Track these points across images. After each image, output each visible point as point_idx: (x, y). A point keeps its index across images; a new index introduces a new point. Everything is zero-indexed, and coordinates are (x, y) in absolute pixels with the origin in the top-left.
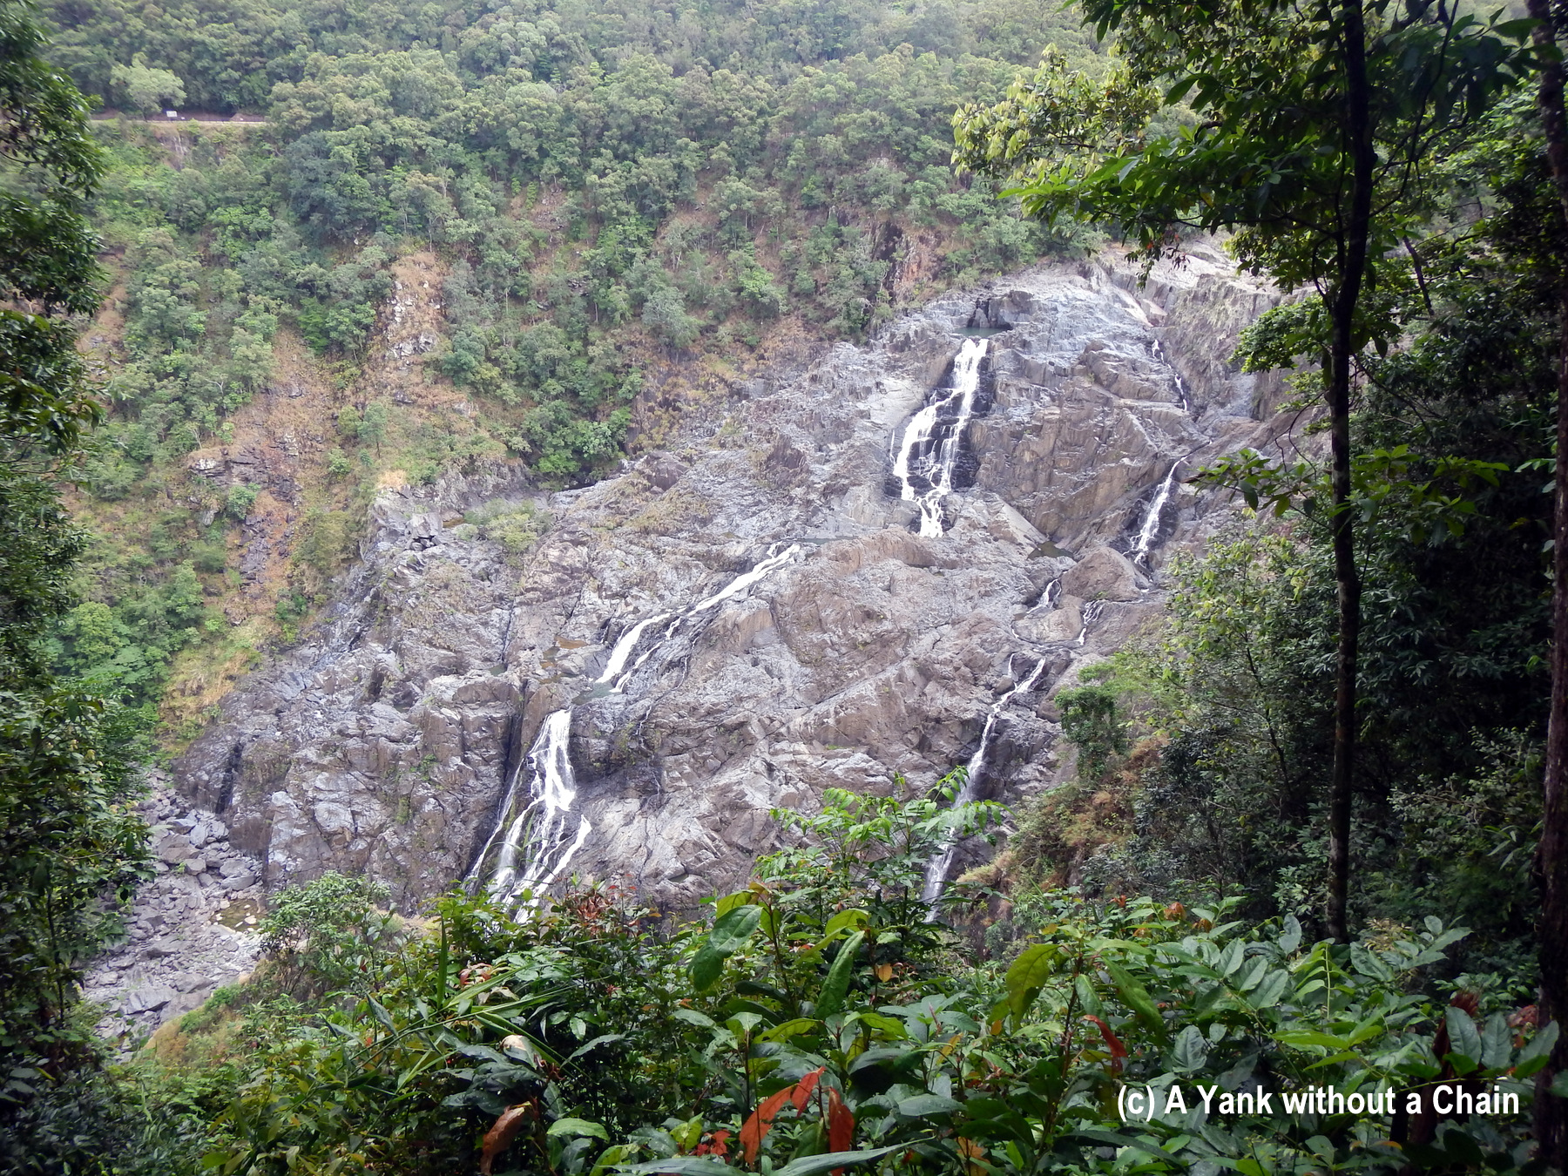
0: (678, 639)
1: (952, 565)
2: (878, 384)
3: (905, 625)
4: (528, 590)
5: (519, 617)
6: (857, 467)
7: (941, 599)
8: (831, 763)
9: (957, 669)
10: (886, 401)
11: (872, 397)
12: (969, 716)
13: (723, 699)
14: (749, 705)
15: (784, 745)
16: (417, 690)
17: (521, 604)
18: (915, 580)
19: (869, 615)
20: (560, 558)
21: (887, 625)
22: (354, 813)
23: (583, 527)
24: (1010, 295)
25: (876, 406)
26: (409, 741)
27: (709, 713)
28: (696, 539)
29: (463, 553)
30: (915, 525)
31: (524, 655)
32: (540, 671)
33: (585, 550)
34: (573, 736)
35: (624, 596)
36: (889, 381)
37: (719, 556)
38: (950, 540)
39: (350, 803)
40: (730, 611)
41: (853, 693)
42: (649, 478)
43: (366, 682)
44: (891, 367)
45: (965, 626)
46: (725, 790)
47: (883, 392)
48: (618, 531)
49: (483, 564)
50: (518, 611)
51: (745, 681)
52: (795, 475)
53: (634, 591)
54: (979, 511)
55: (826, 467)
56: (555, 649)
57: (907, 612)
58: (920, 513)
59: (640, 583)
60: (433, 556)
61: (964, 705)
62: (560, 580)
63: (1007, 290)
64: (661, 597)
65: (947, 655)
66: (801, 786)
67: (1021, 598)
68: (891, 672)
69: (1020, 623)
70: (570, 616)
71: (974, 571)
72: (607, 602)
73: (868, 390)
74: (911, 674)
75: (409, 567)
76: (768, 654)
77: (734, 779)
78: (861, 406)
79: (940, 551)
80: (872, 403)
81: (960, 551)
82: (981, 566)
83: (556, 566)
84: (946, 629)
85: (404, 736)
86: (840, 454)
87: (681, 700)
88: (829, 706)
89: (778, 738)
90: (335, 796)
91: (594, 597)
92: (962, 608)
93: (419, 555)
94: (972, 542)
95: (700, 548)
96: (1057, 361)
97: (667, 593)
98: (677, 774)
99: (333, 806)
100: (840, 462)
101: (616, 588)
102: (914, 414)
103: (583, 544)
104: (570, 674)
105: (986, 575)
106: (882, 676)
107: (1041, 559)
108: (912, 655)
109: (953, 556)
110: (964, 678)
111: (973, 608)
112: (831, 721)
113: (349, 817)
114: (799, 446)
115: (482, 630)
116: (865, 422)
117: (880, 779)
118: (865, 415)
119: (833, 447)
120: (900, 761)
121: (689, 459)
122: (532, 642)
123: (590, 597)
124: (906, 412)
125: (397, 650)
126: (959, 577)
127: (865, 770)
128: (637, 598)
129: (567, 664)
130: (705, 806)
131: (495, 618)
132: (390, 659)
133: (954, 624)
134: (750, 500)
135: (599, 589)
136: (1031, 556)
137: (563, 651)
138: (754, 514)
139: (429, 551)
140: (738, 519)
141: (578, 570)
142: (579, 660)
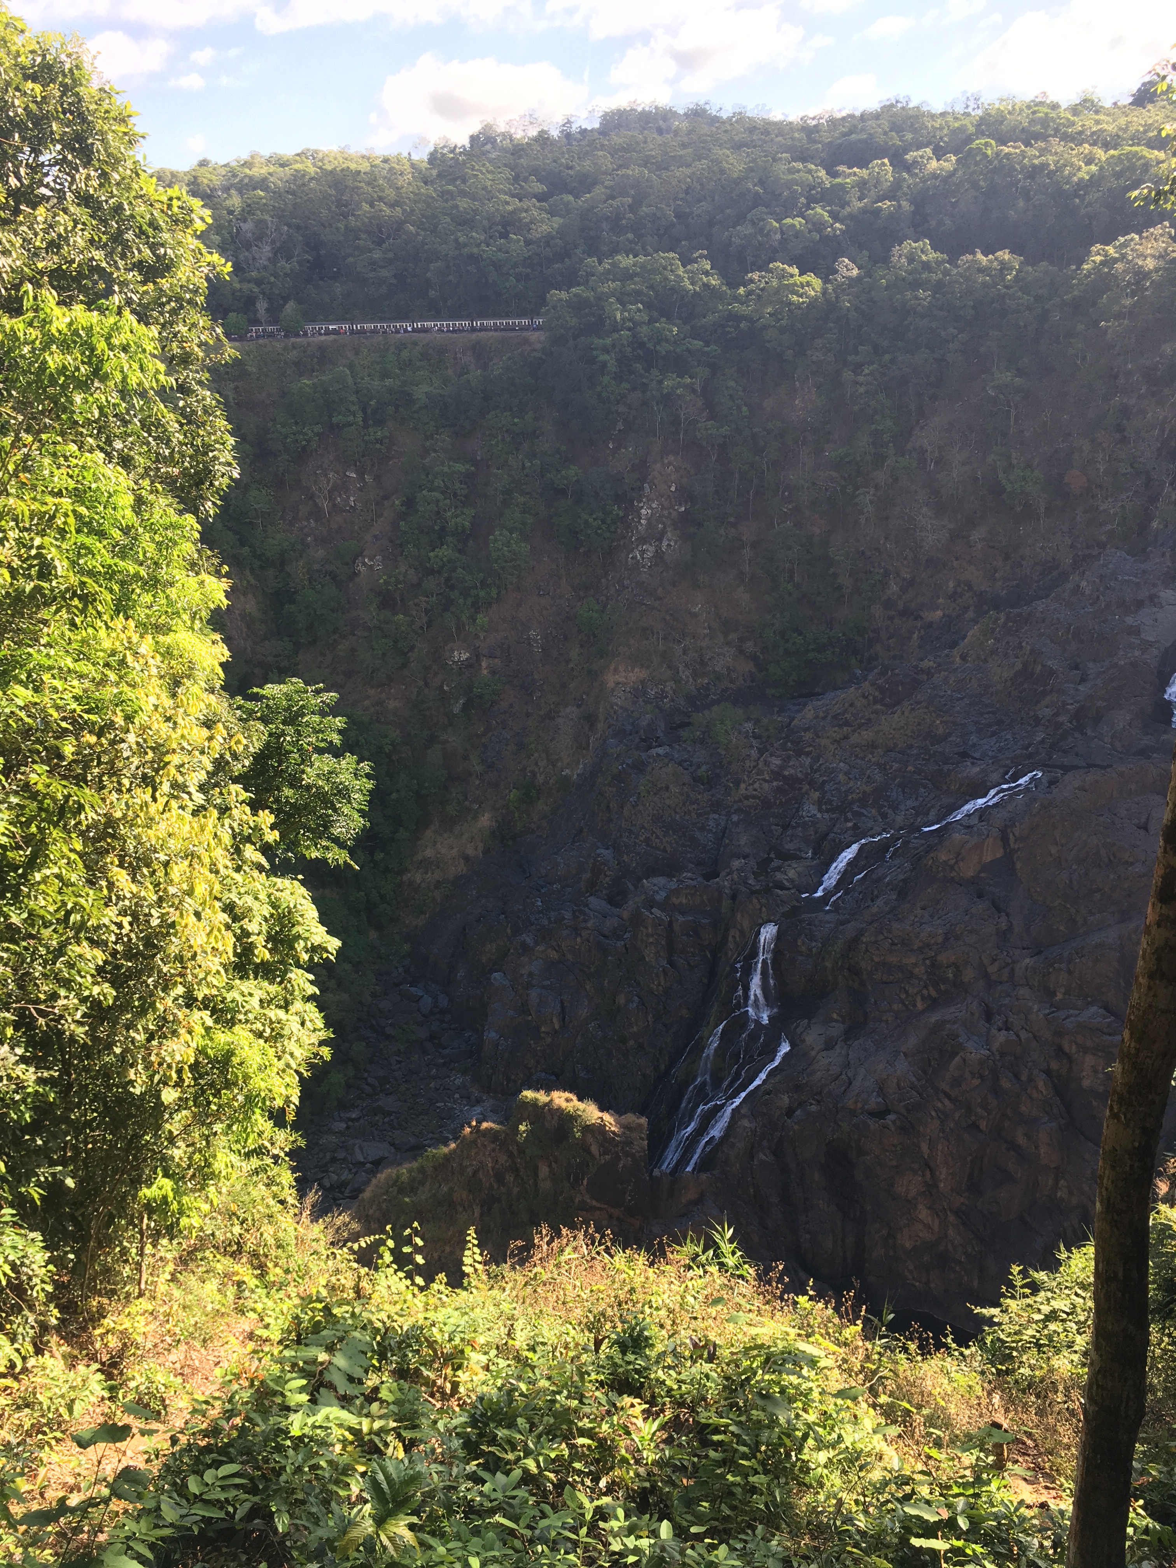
0: (897, 862)
2: (1153, 597)
4: (747, 798)
5: (736, 824)
6: (1118, 688)
8: (1062, 1014)
11: (1144, 612)
14: (971, 939)
16: (631, 888)
17: (739, 811)
20: (782, 768)
22: (562, 1002)
23: (807, 737)
25: (1148, 621)
26: (620, 938)
28: (929, 757)
29: (685, 756)
31: (736, 863)
32: (751, 881)
33: (808, 760)
34: (778, 951)
35: (844, 811)
36: (1166, 594)
37: (952, 776)
39: (559, 992)
40: (956, 835)
41: (1094, 939)
42: (880, 690)
43: (584, 875)
44: (1170, 578)
46: (938, 1027)
47: (1159, 605)
48: (845, 743)
49: (704, 768)
50: (735, 818)
51: (967, 912)
52: (1045, 694)
53: (856, 807)
55: (1082, 687)
56: (768, 860)
59: (864, 799)
60: (657, 757)
62: (779, 790)
64: (884, 816)
70: (785, 827)
72: (826, 816)
73: (1140, 604)
75: (633, 766)
76: (997, 886)
77: (948, 1017)
78: (1129, 620)
80: (1143, 618)
83: (777, 775)
85: (615, 932)
86: (1099, 674)
88: (1065, 950)
90: (546, 983)
91: (814, 810)
93: (644, 755)
97: (890, 811)
99: (544, 993)
100: (1099, 683)
101: (836, 802)
103: (807, 754)
104: (783, 888)
106: (1130, 924)
112: (1065, 967)
113: (557, 1005)
114: (1052, 663)
115: (698, 835)
116: (1133, 639)
121: (926, 672)
122: (747, 850)
123: (810, 809)
125: (614, 845)
127: (1101, 1027)
128: (858, 815)
129: (779, 876)
130: (913, 1042)
131: (712, 823)
132: (608, 855)
134: (991, 718)
135: (819, 803)
137: (776, 863)
138: (994, 734)
139: (653, 752)
140: (973, 739)
141: (801, 781)
142: (792, 874)
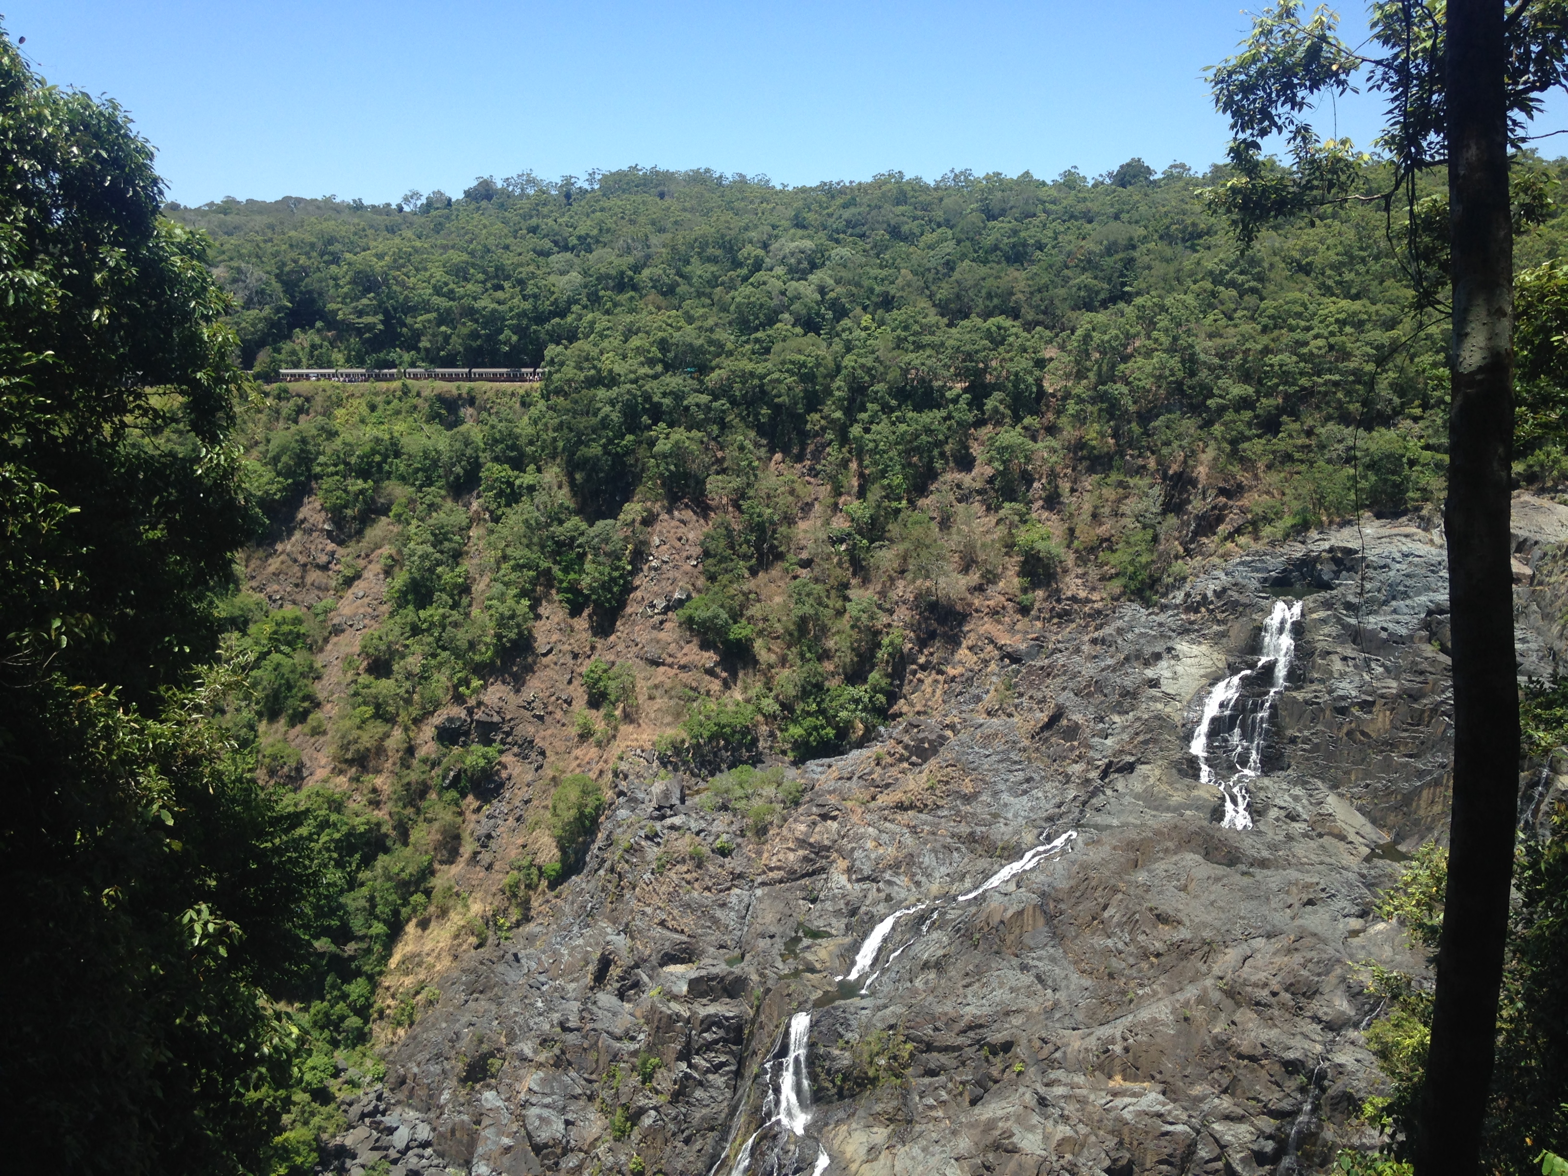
0: (935, 935)
1: (1263, 864)
2: (1169, 650)
3: (1207, 934)
4: (771, 869)
5: (760, 900)
6: (1146, 742)
7: (1252, 905)
8: (1119, 1102)
9: (1274, 994)
10: (1179, 669)
11: (1163, 664)
12: (1291, 1055)
13: (986, 1010)
14: (1017, 1020)
15: (1059, 1074)
16: (645, 978)
17: (763, 884)
18: (1218, 879)
19: (1162, 919)
20: (808, 835)
21: (1184, 933)
22: (568, 1123)
23: (832, 800)
24: (1331, 550)
25: (1167, 674)
26: (633, 1039)
27: (970, 1028)
28: (960, 817)
29: (703, 824)
30: (1218, 813)
31: (763, 945)
32: (780, 964)
33: (834, 825)
34: (811, 1046)
35: (875, 880)
36: (1182, 646)
37: (984, 838)
38: (1259, 833)
39: (563, 1110)
40: (995, 903)
41: (1144, 1015)
42: (906, 747)
43: (591, 968)
44: (1184, 631)
45: (1283, 942)
46: (990, 1125)
47: (1177, 658)
48: (872, 805)
49: (724, 837)
50: (759, 892)
51: (1012, 990)
52: (1072, 748)
53: (887, 876)
54: (1296, 798)
55: (1109, 742)
56: (797, 940)
57: (1209, 919)
58: (1223, 799)
59: (895, 867)
60: (673, 828)
61: (1284, 1038)
62: (806, 859)
63: (1326, 545)
64: (918, 884)
65: (1262, 976)
66: (1082, 1129)
67: (1355, 910)
68: (1191, 992)
69: (1355, 941)
70: (815, 900)
71: (1293, 874)
72: (857, 886)
73: (1158, 657)
74: (1216, 996)
75: (647, 838)
76: (1039, 959)
77: (1000, 1113)
78: (1150, 673)
79: (1250, 847)
80: (1162, 669)
81: (1273, 847)
82: (1300, 866)
83: (802, 843)
84: (1259, 943)
85: (627, 1033)
86: (1124, 728)
87: (938, 1009)
88: (1116, 1029)
89: (1050, 1063)
90: (548, 1100)
91: (843, 879)
92: (1280, 918)
93: (658, 826)
94: (1289, 838)
95: (964, 829)
96: (1391, 626)
97: (923, 879)
98: (931, 1101)
99: (546, 1113)
100: (1126, 737)
101: (867, 871)
102: (1212, 684)
103: (834, 818)
104: (812, 970)
105: (1309, 879)
106: (1181, 997)
107: (1380, 862)
108: (1216, 970)
109: (1265, 854)
110: (1283, 1006)
111: (1293, 918)
112: (1118, 1049)
113: (562, 1126)
114: (1078, 718)
115: (719, 913)
116: (1153, 692)
117: (1180, 1128)
118: (1154, 683)
119: (1116, 718)
120: (1205, 1107)
121: (952, 727)
122: (773, 929)
123: (839, 879)
124: (1204, 681)
125: (626, 930)
126: (1273, 879)
127: (1160, 1115)
128: (890, 883)
129: (810, 957)
130: (964, 1144)
131: (734, 900)
132: (621, 942)
133: (1269, 936)
134: (1020, 775)
135: (849, 870)
136: (1367, 859)
137: (806, 942)
138: (1025, 792)
139: (668, 822)
140: (1005, 797)
141: (828, 849)
142: (823, 954)
